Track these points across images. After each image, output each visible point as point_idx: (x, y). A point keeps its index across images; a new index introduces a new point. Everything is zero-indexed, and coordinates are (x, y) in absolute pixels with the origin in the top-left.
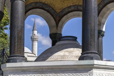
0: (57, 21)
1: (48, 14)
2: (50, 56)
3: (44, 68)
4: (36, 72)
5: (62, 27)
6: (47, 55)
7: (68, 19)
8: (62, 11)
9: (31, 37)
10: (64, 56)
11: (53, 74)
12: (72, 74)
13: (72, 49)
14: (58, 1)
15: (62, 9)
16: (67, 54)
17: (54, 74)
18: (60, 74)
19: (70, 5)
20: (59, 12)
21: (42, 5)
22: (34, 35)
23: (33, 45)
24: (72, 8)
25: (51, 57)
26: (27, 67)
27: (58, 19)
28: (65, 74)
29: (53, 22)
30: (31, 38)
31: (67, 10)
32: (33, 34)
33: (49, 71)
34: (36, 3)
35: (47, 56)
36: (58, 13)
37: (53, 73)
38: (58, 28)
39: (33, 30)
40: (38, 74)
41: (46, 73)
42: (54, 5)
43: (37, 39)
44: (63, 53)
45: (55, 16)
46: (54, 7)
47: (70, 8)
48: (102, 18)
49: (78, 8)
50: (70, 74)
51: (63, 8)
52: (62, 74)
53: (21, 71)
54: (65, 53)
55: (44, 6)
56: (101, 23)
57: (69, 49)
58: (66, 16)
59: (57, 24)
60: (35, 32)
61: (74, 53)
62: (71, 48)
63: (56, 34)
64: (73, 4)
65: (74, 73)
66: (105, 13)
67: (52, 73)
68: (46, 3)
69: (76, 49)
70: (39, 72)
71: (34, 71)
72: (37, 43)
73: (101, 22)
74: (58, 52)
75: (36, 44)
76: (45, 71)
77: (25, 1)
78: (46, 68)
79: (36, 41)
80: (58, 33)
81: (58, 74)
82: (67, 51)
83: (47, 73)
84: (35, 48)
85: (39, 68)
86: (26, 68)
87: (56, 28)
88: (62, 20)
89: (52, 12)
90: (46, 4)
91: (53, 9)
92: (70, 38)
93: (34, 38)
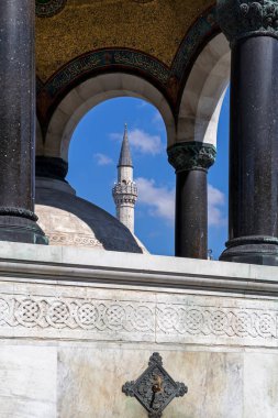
7: (85, 103)
8: (59, 75)
9: (114, 190)
15: (58, 67)
19: (86, 50)
20: (48, 76)
22: (124, 181)
24: (95, 62)
27: (45, 103)
31: (76, 70)
36: (44, 81)
38: (48, 136)
39: (120, 166)
43: (132, 197)
47: (88, 61)
48: (199, 95)
49: (113, 61)
51: (63, 64)
56: (194, 114)
58: (74, 90)
60: (128, 173)
64: (95, 44)
66: (207, 75)
73: (196, 109)
75: (129, 214)
79: (128, 204)
80: (47, 154)
87: (41, 138)
88: (59, 107)
93: (124, 192)
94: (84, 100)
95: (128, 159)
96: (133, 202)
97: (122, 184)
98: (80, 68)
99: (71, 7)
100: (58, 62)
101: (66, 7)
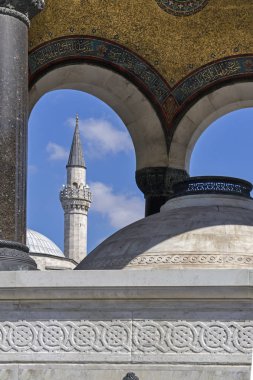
0: (169, 117)
1: (132, 87)
2: (138, 254)
3: (110, 295)
4: (76, 310)
5: (187, 146)
6: (126, 248)
7: (215, 111)
8: (190, 79)
9: (63, 194)
10: (196, 254)
11: (147, 322)
12: (231, 323)
13: (229, 229)
14: (173, 38)
15: (190, 71)
16: (208, 246)
17: (152, 322)
18: (180, 322)
19: (224, 55)
20: (177, 81)
21: (105, 49)
22: (75, 184)
23: (67, 225)
24: (234, 68)
25: (139, 258)
26: (36, 290)
27: (171, 109)
28: (197, 323)
29: (152, 122)
30: (62, 198)
31: (210, 75)
32: (69, 182)
33: (132, 311)
34: (80, 39)
35: (123, 253)
36: (172, 86)
37: (149, 318)
38: (173, 145)
39: (70, 166)
40: (85, 318)
41: (117, 318)
42: (155, 52)
43: (85, 203)
44: (193, 241)
45: (159, 99)
46: (157, 62)
47: (225, 66)
50: (219, 323)
51: (194, 68)
52: (184, 322)
53: (12, 307)
54: (202, 242)
55: (114, 55)
57: (219, 228)
58: (206, 98)
59: (169, 128)
60: (79, 175)
61: (237, 244)
62: (224, 222)
63: (164, 170)
64: (236, 49)
65: (239, 320)
67: (144, 318)
68: (122, 40)
69: (245, 228)
70: (89, 310)
71: (67, 306)
72: (85, 217)
74: (169, 236)
75: (81, 222)
76: (114, 310)
77: (27, 19)
78: (121, 295)
79: (80, 211)
80: (171, 166)
81: (170, 324)
82: (210, 237)
83: (122, 318)
84: (75, 238)
85: (90, 296)
86: (33, 296)
87: (165, 148)
88: (188, 114)
89: (148, 78)
90: (123, 48)
91: (151, 68)
92: (224, 186)
93: (75, 196)
94: (215, 108)
95: (80, 157)
96: (86, 208)
97: (72, 187)
98: (215, 74)
99: (213, 7)
100: (190, 66)
101: (208, 7)
